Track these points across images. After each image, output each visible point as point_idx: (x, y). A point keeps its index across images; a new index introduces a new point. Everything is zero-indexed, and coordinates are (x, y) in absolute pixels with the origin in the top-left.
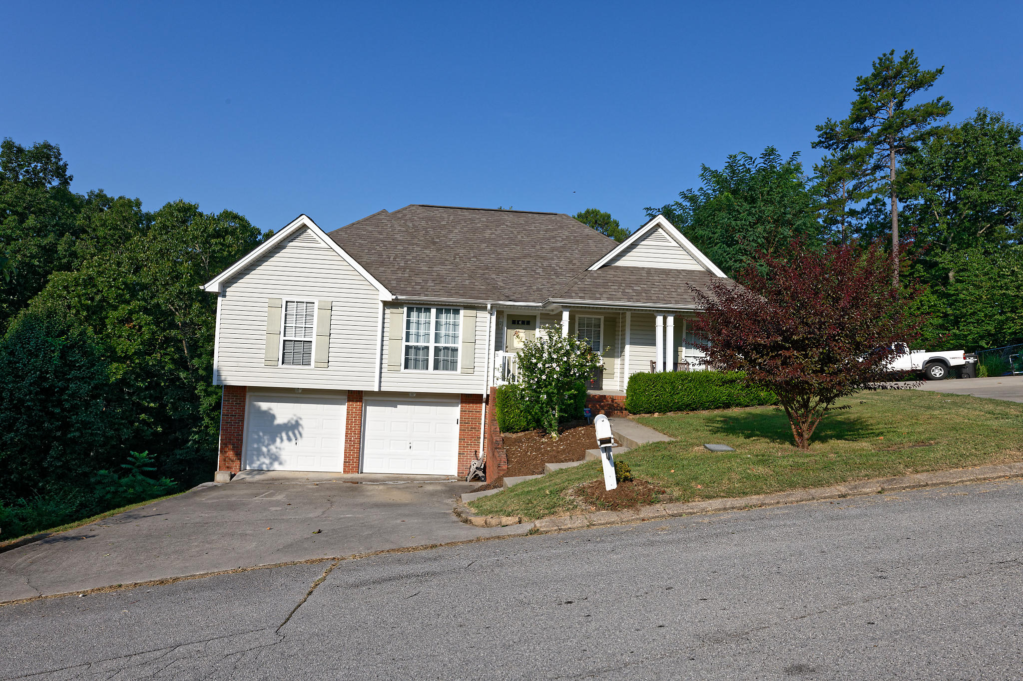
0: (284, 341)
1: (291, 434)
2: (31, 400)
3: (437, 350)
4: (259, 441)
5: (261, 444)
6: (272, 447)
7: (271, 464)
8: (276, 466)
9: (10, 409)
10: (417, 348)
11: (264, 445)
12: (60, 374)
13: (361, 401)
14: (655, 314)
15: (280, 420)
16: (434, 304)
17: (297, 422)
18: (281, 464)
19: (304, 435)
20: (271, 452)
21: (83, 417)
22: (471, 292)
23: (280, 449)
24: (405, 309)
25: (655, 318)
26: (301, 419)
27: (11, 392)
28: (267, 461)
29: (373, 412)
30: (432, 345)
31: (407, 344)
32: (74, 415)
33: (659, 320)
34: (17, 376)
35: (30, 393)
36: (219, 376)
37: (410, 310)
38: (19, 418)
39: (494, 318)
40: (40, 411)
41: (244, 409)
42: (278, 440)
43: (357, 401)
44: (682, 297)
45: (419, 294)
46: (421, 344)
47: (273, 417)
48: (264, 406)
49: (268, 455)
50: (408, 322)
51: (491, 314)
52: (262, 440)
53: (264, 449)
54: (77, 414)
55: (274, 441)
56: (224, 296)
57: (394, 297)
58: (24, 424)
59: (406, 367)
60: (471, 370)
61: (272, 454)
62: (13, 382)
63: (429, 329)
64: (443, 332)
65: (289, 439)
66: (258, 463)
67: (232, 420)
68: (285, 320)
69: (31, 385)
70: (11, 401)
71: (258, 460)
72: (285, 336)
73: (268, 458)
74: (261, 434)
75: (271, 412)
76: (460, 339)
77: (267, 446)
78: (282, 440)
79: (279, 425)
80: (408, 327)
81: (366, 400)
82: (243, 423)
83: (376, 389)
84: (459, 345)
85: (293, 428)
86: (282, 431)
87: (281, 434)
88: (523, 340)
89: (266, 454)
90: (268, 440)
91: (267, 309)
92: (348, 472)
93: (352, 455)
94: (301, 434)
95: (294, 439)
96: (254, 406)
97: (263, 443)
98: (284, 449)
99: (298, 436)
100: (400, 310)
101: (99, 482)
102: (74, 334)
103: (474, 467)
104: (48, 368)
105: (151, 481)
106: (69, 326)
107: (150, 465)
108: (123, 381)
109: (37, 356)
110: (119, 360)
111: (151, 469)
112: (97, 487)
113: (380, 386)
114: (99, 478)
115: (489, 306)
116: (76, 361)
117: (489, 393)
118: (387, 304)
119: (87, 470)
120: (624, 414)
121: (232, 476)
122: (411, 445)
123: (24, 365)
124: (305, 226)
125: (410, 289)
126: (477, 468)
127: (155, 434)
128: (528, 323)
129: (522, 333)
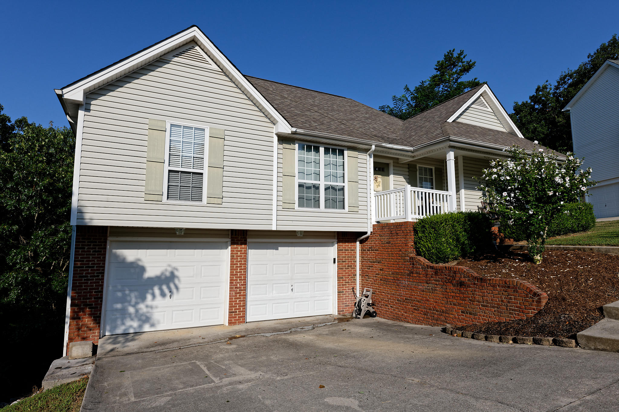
0: (170, 172)
1: (164, 288)
3: (327, 188)
4: (124, 300)
5: (126, 304)
6: (142, 306)
7: (140, 326)
8: (147, 328)
10: (308, 186)
11: (130, 305)
13: (245, 243)
15: (151, 272)
17: (172, 273)
18: (153, 325)
19: (180, 286)
20: (141, 312)
23: (151, 307)
24: (297, 146)
26: (177, 270)
28: (135, 324)
29: (255, 256)
30: (322, 183)
31: (300, 181)
36: (80, 212)
39: (372, 160)
41: (105, 258)
42: (149, 297)
43: (241, 244)
45: (313, 130)
46: (312, 182)
47: (143, 269)
48: (130, 254)
49: (136, 316)
51: (370, 157)
52: (128, 298)
53: (131, 310)
55: (144, 299)
56: (88, 110)
57: (294, 130)
59: (300, 205)
60: (356, 209)
61: (142, 315)
64: (330, 171)
65: (163, 295)
67: (89, 273)
68: (170, 148)
71: (123, 324)
72: (170, 166)
73: (136, 319)
75: (140, 263)
77: (134, 306)
78: (154, 296)
79: (150, 279)
81: (249, 242)
82: (103, 276)
83: (274, 228)
84: (346, 185)
85: (167, 281)
86: (154, 285)
87: (153, 290)
88: (381, 185)
89: (133, 316)
90: (136, 297)
91: (146, 132)
92: (234, 323)
93: (238, 304)
94: (177, 288)
95: (168, 294)
96: (117, 256)
97: (130, 302)
98: (157, 307)
99: (174, 290)
100: (292, 146)
103: (364, 304)
113: (277, 225)
115: (373, 147)
117: (372, 230)
118: (280, 139)
120: (511, 241)
121: (95, 347)
122: (293, 287)
124: (192, 42)
125: (301, 125)
126: (368, 304)
128: (383, 170)
129: (379, 178)
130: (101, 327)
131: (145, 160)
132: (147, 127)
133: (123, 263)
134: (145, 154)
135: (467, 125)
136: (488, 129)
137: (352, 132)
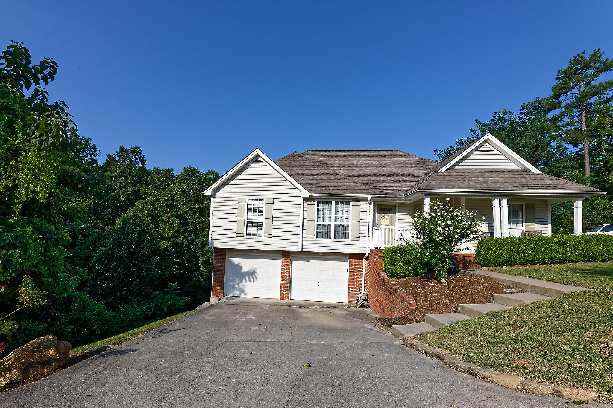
0: (247, 222)
1: (250, 277)
2: (126, 257)
3: (336, 226)
4: (233, 281)
6: (241, 285)
7: (240, 294)
8: (243, 295)
9: (116, 262)
10: (323, 226)
11: (236, 284)
12: (138, 244)
13: (289, 258)
14: (492, 198)
15: (245, 270)
16: (334, 199)
17: (254, 270)
18: (245, 294)
19: (257, 277)
20: (240, 287)
21: (147, 265)
22: (357, 190)
23: (245, 286)
24: (316, 202)
25: (492, 201)
26: (256, 269)
27: (116, 253)
28: (238, 293)
29: (296, 265)
30: (333, 224)
31: (318, 223)
32: (144, 264)
33: (496, 202)
34: (119, 246)
35: (125, 253)
36: (212, 242)
37: (319, 203)
38: (120, 266)
39: (372, 206)
40: (129, 262)
41: (225, 261)
42: (244, 281)
43: (287, 258)
44: (514, 185)
45: (325, 193)
46: (326, 223)
47: (241, 268)
48: (236, 260)
49: (238, 289)
50: (318, 210)
51: (370, 204)
52: (235, 281)
53: (236, 286)
54: (145, 264)
55: (242, 282)
56: (214, 198)
57: (310, 194)
58: (122, 269)
59: (317, 237)
60: (357, 239)
61: (241, 289)
62: (118, 248)
63: (331, 214)
64: (339, 215)
65: (250, 281)
66: (233, 293)
67: (219, 268)
68: (248, 210)
69: (125, 250)
70: (117, 257)
72: (247, 219)
74: (235, 277)
75: (240, 265)
76: (351, 219)
77: (238, 284)
78: (246, 281)
79: (244, 272)
80: (318, 213)
81: (292, 257)
82: (224, 269)
83: (300, 250)
84: (350, 223)
85: (252, 274)
86: (246, 276)
87: (245, 277)
89: (237, 289)
90: (238, 280)
91: (237, 205)
92: (283, 299)
93: (285, 289)
94: (256, 278)
95: (252, 280)
96: (230, 261)
97: (236, 282)
98: (247, 286)
99: (255, 279)
100: (313, 203)
101: (155, 297)
102: (144, 225)
103: (361, 299)
104: (133, 242)
105: (178, 298)
106: (142, 222)
107: (178, 290)
108: (166, 249)
109: (128, 236)
110: (164, 239)
111: (178, 292)
112: (154, 299)
113: (302, 248)
114: (155, 296)
115: (369, 198)
116: (145, 239)
117: (369, 253)
118: (306, 199)
119: (149, 291)
120: (477, 266)
121: (219, 299)
122: (319, 284)
123: (122, 240)
124: (258, 156)
125: (319, 190)
126: (363, 299)
127: (180, 273)
128: (390, 210)
129: (387, 216)
130: (224, 292)
131: (236, 218)
132: (237, 202)
133: (233, 264)
134: (236, 215)
135: (464, 171)
136: (491, 171)
137: (358, 189)
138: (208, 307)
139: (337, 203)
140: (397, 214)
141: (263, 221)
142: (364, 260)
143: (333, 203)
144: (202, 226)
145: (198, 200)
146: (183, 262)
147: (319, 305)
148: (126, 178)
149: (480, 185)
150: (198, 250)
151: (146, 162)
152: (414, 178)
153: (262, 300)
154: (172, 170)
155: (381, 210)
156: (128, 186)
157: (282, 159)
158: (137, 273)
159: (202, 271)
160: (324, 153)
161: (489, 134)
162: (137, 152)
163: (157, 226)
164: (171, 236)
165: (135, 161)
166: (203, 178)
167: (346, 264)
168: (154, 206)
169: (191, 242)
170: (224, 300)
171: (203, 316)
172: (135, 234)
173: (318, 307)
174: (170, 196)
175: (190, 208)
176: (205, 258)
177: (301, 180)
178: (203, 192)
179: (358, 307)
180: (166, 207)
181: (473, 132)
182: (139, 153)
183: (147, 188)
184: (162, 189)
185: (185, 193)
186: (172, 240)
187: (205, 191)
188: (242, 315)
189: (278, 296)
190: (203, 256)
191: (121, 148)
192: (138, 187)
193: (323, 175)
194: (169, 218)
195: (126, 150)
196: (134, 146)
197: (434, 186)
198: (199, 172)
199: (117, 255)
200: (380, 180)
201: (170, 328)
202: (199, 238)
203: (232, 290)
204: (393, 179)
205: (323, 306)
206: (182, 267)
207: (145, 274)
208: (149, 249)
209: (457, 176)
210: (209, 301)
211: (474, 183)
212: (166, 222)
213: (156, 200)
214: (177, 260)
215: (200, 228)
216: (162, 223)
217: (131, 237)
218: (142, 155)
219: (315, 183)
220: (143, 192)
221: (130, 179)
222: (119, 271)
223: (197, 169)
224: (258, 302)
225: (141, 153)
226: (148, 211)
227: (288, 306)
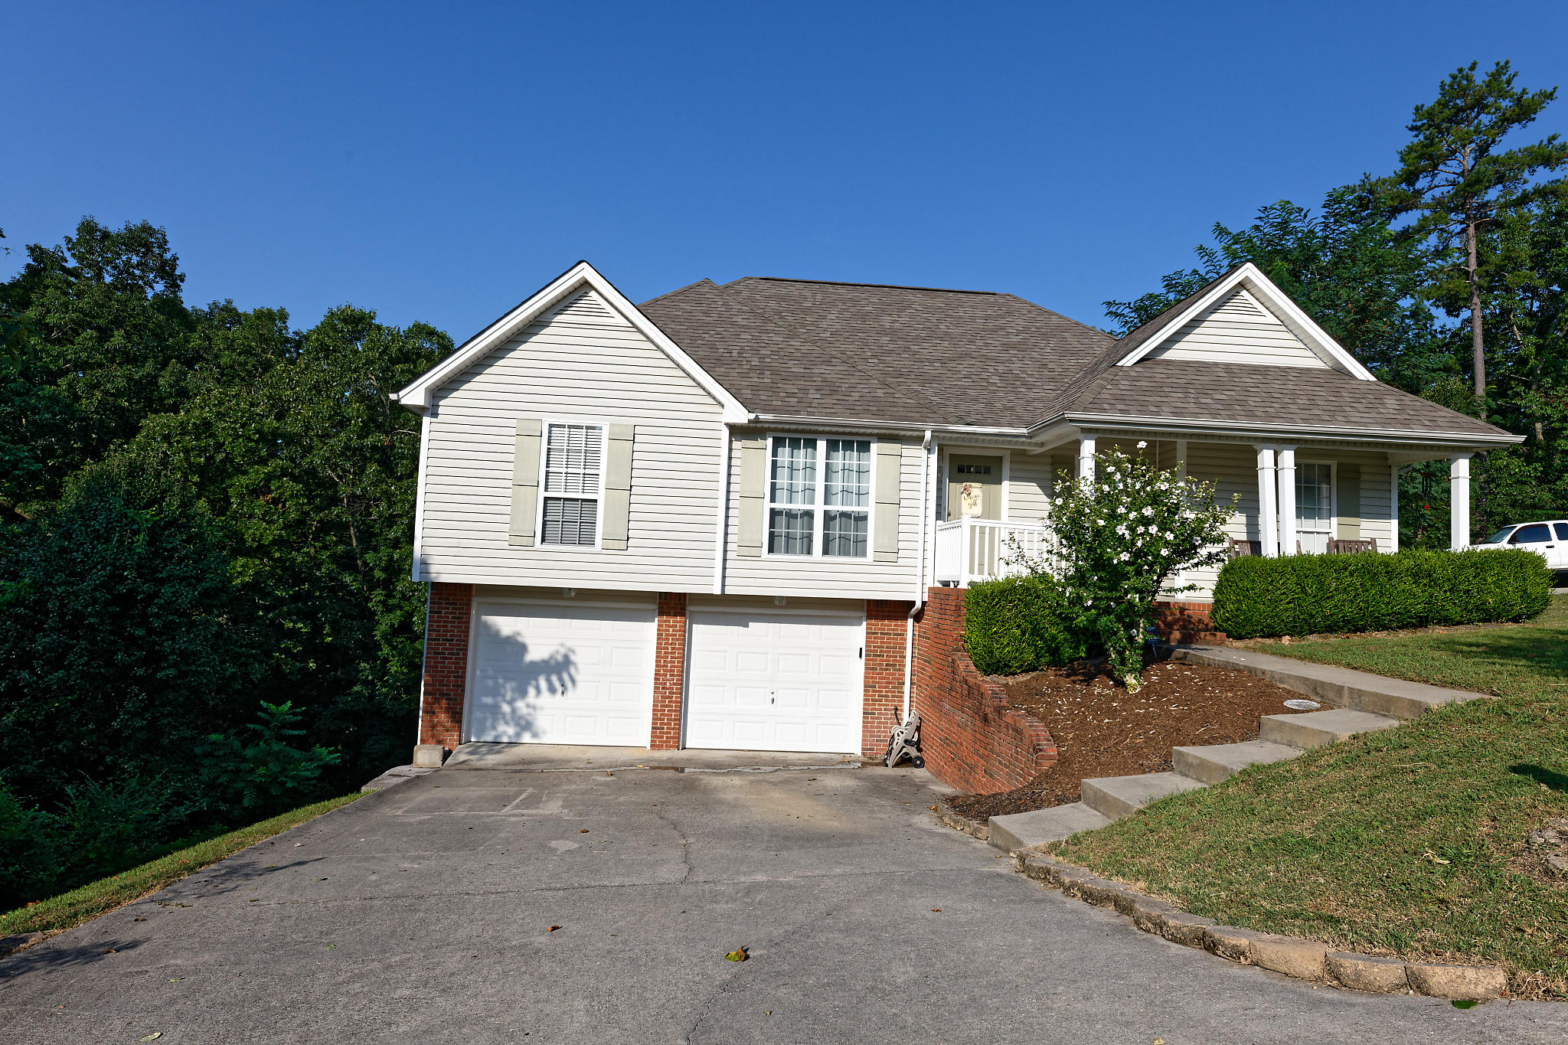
0: (546, 499)
1: (554, 679)
2: (97, 615)
3: (828, 517)
4: (496, 692)
5: (500, 699)
6: (520, 705)
7: (518, 735)
8: (526, 738)
9: (60, 631)
10: (790, 515)
11: (505, 701)
12: (146, 570)
13: (683, 614)
14: (1256, 446)
15: (536, 653)
16: (823, 432)
17: (566, 657)
18: (535, 735)
19: (577, 678)
20: (519, 713)
21: (182, 643)
22: (891, 409)
23: (534, 708)
24: (770, 441)
25: (1256, 453)
26: (573, 652)
27: (61, 599)
28: (511, 730)
29: (705, 636)
30: (819, 509)
31: (773, 505)
32: (167, 640)
33: (1266, 457)
34: (72, 574)
35: (95, 601)
36: (424, 563)
37: (778, 443)
38: (73, 647)
39: (934, 457)
40: (112, 633)
41: (468, 627)
42: (532, 691)
43: (675, 615)
44: (1310, 412)
45: (798, 412)
46: (799, 506)
47: (523, 648)
48: (506, 625)
49: (512, 718)
50: (775, 466)
51: (929, 451)
52: (502, 691)
53: (506, 708)
54: (173, 639)
55: (524, 694)
56: (435, 415)
57: (752, 416)
58: (81, 656)
59: (771, 550)
60: (890, 555)
61: (521, 717)
62: (67, 584)
63: (813, 478)
64: (837, 484)
65: (552, 690)
66: (493, 733)
68: (548, 461)
69: (96, 588)
70: (62, 616)
71: (494, 728)
72: (546, 489)
73: (512, 723)
74: (501, 681)
75: (520, 639)
76: (872, 498)
77: (510, 703)
78: (538, 691)
79: (533, 663)
80: (774, 476)
81: (691, 612)
82: (465, 654)
83: (717, 591)
84: (870, 509)
85: (559, 669)
86: (540, 674)
87: (537, 680)
88: (979, 502)
89: (508, 717)
90: (513, 691)
91: (513, 440)
92: (660, 747)
93: (667, 715)
94: (573, 681)
95: (560, 689)
96: (487, 627)
97: (504, 696)
98: (542, 708)
99: (569, 684)
100: (760, 443)
101: (208, 755)
102: (172, 504)
103: (899, 741)
104: (126, 560)
105: (297, 754)
106: (164, 491)
107: (294, 726)
108: (254, 586)
109: (108, 541)
110: (248, 553)
111: (295, 733)
112: (206, 762)
113: (723, 586)
114: (208, 748)
115: (928, 435)
116: (175, 549)
117: (926, 599)
118: (737, 432)
119: (188, 733)
120: (1218, 638)
121: (446, 755)
122: (774, 696)
123: (86, 555)
124: (585, 286)
125: (780, 403)
126: (906, 741)
127: (305, 671)
128: (987, 471)
129: (976, 489)
130: (464, 727)
131: (509, 484)
132: (513, 432)
133: (495, 636)
134: (511, 474)
135: (1185, 365)
136: (1255, 370)
137: (894, 404)
138: (407, 782)
139: (832, 446)
140: (1006, 484)
141: (601, 496)
142: (910, 621)
143: (822, 445)
144: (389, 508)
145: (375, 421)
146: (317, 630)
147: (773, 762)
148: (104, 334)
149: (1228, 406)
150: (371, 589)
151: (182, 281)
152: (1052, 379)
153: (592, 754)
154: (283, 316)
155: (961, 470)
156: (112, 361)
157: (665, 302)
158: (140, 672)
159: (386, 661)
160: (794, 290)
161: (1249, 265)
162: (148, 247)
163: (220, 506)
164: (274, 542)
165: (141, 278)
166: (394, 349)
167: (857, 634)
168: (213, 435)
169: (347, 562)
170: (461, 755)
171: (387, 811)
172: (135, 533)
173: (772, 769)
174: (273, 405)
175: (347, 448)
176: (396, 617)
177: (723, 370)
178: (393, 397)
179: (890, 766)
180: (257, 442)
181: (1206, 258)
182: (156, 251)
183: (185, 374)
184: (243, 379)
185: (328, 397)
186: (277, 555)
187: (402, 393)
188: (526, 804)
189: (646, 741)
190: (389, 609)
191: (88, 228)
192: (149, 367)
193: (790, 356)
194: (269, 478)
195: (106, 235)
196: (136, 222)
197: (1106, 406)
198: (379, 328)
199: (62, 605)
200: (959, 379)
201: (267, 860)
202: (376, 550)
203: (489, 723)
204: (995, 379)
205: (786, 765)
206: (312, 646)
207: (172, 672)
208: (189, 585)
209: (1168, 380)
210: (408, 760)
211: (1211, 401)
212: (255, 492)
213: (221, 416)
214: (295, 622)
215: (380, 517)
216: (242, 496)
217: (121, 542)
218: (168, 256)
219: (765, 380)
220: (171, 386)
221: (117, 339)
222: (71, 665)
223: (373, 318)
224: (578, 760)
225: (165, 251)
226: (187, 451)
227: (676, 769)
